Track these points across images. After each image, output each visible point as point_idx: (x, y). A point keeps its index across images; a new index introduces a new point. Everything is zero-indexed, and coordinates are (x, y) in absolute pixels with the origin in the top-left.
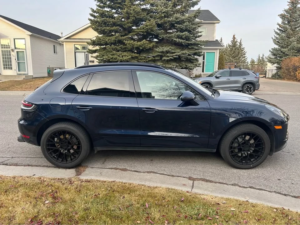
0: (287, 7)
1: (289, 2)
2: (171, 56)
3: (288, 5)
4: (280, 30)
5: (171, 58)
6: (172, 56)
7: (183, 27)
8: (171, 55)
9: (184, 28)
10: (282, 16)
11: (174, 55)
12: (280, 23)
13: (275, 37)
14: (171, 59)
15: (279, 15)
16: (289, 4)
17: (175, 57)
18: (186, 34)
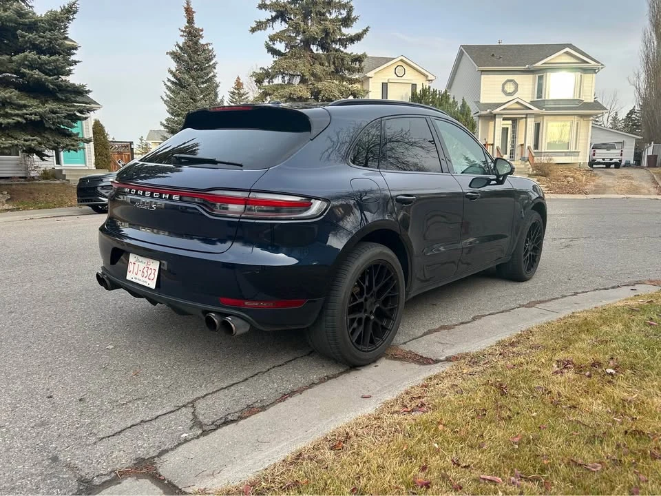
0: (181, 41)
1: (182, 31)
2: (17, 115)
3: (182, 36)
4: (173, 83)
5: (19, 119)
6: (22, 116)
7: (41, 42)
8: (17, 112)
9: (45, 46)
10: (174, 56)
11: (27, 114)
12: (174, 70)
13: (167, 96)
14: (18, 122)
15: (167, 53)
16: (182, 33)
17: (33, 117)
18: (58, 60)
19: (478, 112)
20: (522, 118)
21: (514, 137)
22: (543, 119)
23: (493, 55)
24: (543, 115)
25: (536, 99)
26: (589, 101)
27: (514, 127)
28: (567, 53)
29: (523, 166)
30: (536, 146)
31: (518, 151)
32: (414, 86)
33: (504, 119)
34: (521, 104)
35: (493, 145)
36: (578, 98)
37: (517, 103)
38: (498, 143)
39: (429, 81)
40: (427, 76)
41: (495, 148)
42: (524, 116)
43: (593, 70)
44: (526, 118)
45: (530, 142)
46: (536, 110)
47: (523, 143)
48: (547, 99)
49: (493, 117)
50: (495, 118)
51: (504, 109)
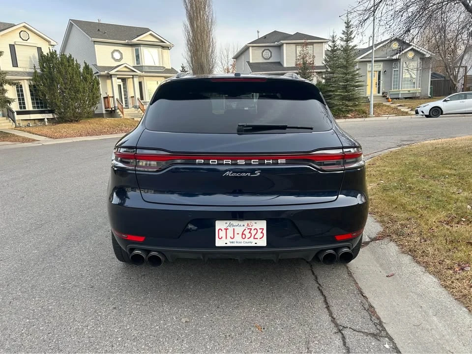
19: (98, 73)
20: (130, 78)
21: (126, 92)
22: (143, 79)
23: (99, 30)
24: (143, 76)
25: (136, 65)
26: (168, 68)
27: (125, 84)
28: (151, 34)
29: (137, 112)
30: (142, 98)
31: (130, 101)
32: (39, 49)
33: (118, 78)
34: (129, 68)
35: (113, 97)
36: (162, 66)
37: (126, 67)
38: (117, 96)
39: (52, 45)
40: (49, 42)
41: (115, 100)
42: (132, 77)
43: (167, 48)
44: (133, 78)
45: (138, 96)
46: (139, 73)
47: (133, 95)
48: (143, 65)
49: (110, 76)
50: (111, 78)
51: (117, 71)
